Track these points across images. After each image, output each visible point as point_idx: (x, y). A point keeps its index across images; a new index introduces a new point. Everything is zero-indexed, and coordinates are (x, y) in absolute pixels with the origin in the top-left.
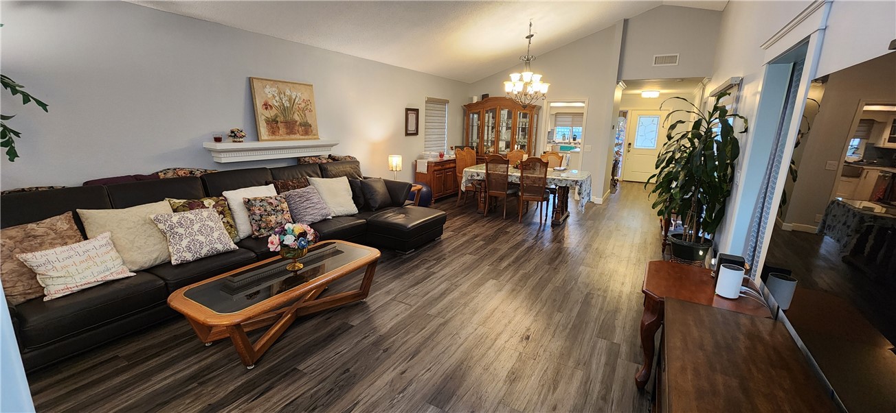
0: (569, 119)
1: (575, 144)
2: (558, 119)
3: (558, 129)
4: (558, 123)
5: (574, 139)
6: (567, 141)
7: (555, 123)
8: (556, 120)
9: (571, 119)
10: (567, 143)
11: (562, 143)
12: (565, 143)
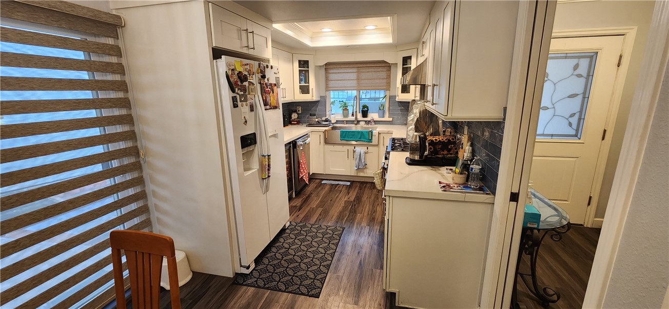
0: (351, 75)
1: (368, 122)
2: (332, 76)
3: (333, 95)
4: (332, 84)
5: (365, 114)
6: (351, 118)
7: (327, 85)
8: (327, 79)
9: (354, 76)
10: (352, 122)
11: (342, 122)
12: (348, 122)
